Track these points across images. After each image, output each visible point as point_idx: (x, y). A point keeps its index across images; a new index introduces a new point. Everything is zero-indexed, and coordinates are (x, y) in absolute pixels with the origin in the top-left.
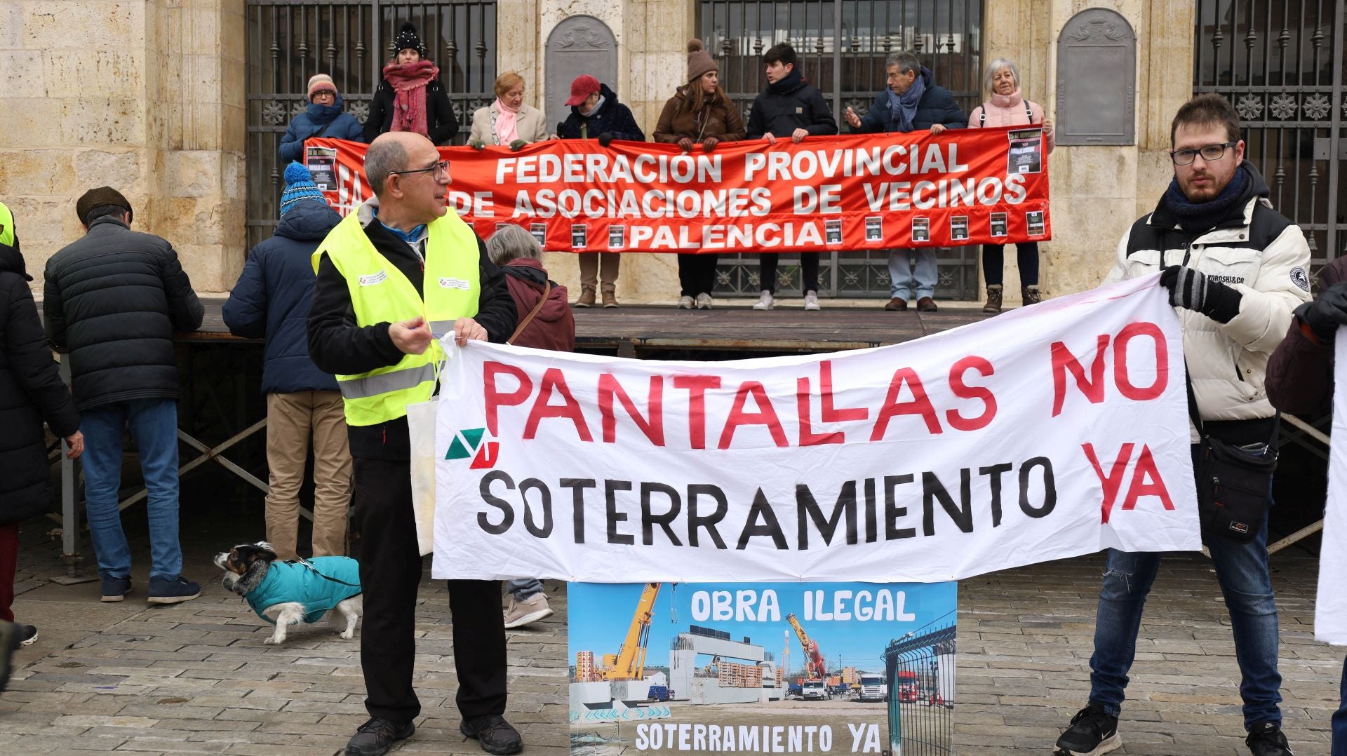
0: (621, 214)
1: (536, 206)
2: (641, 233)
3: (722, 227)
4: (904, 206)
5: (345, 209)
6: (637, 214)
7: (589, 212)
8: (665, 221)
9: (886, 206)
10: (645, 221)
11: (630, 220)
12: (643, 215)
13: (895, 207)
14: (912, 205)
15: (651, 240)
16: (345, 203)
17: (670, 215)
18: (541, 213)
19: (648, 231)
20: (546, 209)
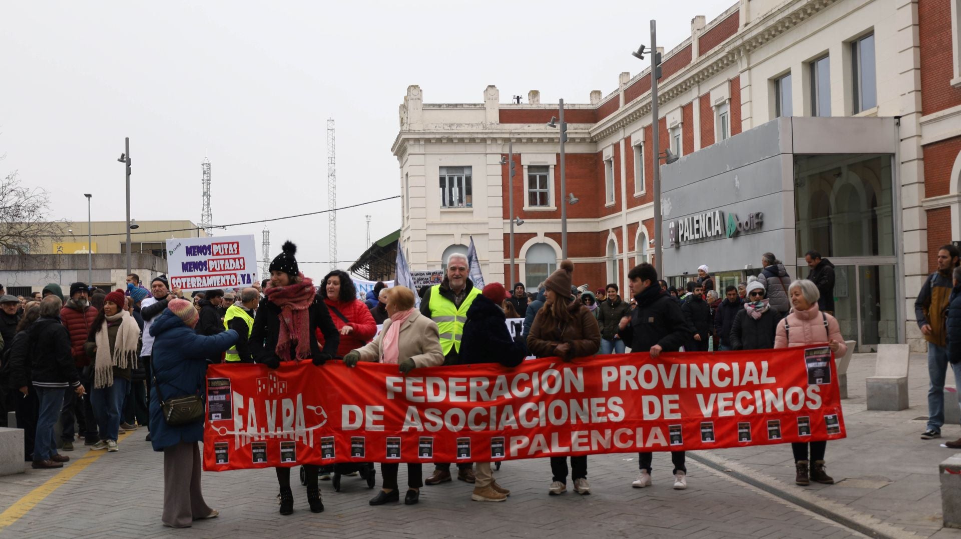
0: (501, 427)
1: (424, 420)
2: (519, 442)
3: (586, 433)
4: (731, 413)
5: (240, 436)
6: (515, 426)
7: (473, 427)
8: (538, 430)
9: (715, 411)
10: (522, 431)
11: (509, 433)
12: (520, 426)
13: (722, 414)
14: (736, 412)
15: (528, 448)
16: (240, 430)
17: (543, 423)
18: (428, 426)
19: (525, 440)
20: (434, 424)
